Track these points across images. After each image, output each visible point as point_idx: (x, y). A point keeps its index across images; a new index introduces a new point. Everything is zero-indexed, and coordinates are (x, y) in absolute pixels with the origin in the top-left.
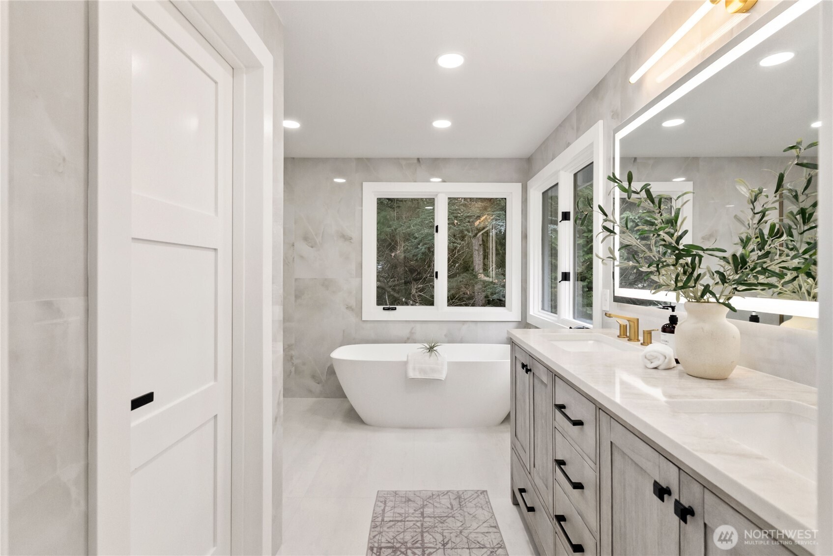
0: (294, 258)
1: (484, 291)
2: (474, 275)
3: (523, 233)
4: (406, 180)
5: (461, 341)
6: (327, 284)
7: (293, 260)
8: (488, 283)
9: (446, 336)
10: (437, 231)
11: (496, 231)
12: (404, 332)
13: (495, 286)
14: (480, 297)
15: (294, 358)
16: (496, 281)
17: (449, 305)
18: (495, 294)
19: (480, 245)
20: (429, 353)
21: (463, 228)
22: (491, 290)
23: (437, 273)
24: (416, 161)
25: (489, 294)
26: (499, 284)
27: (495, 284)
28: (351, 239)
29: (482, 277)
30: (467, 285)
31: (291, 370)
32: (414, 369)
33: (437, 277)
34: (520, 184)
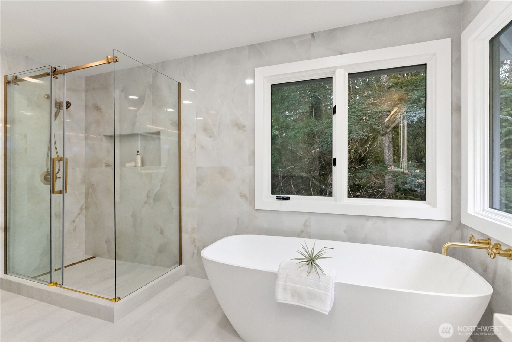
0: (195, 148)
1: (395, 181)
2: (384, 167)
3: (454, 105)
4: (299, 58)
5: (365, 241)
6: (223, 172)
7: (195, 150)
8: (398, 174)
9: (345, 231)
10: (335, 112)
11: (407, 122)
12: (298, 223)
13: (406, 176)
14: (390, 188)
15: (196, 241)
16: (407, 171)
17: (349, 196)
18: (406, 183)
19: (390, 142)
20: (308, 266)
21: (372, 122)
22: (402, 180)
23: (335, 159)
24: (310, 37)
25: (400, 183)
26: (411, 174)
27: (406, 174)
28: (244, 127)
29: (393, 168)
30: (376, 175)
31: (194, 252)
32: (285, 289)
33: (335, 164)
34: (449, 40)
